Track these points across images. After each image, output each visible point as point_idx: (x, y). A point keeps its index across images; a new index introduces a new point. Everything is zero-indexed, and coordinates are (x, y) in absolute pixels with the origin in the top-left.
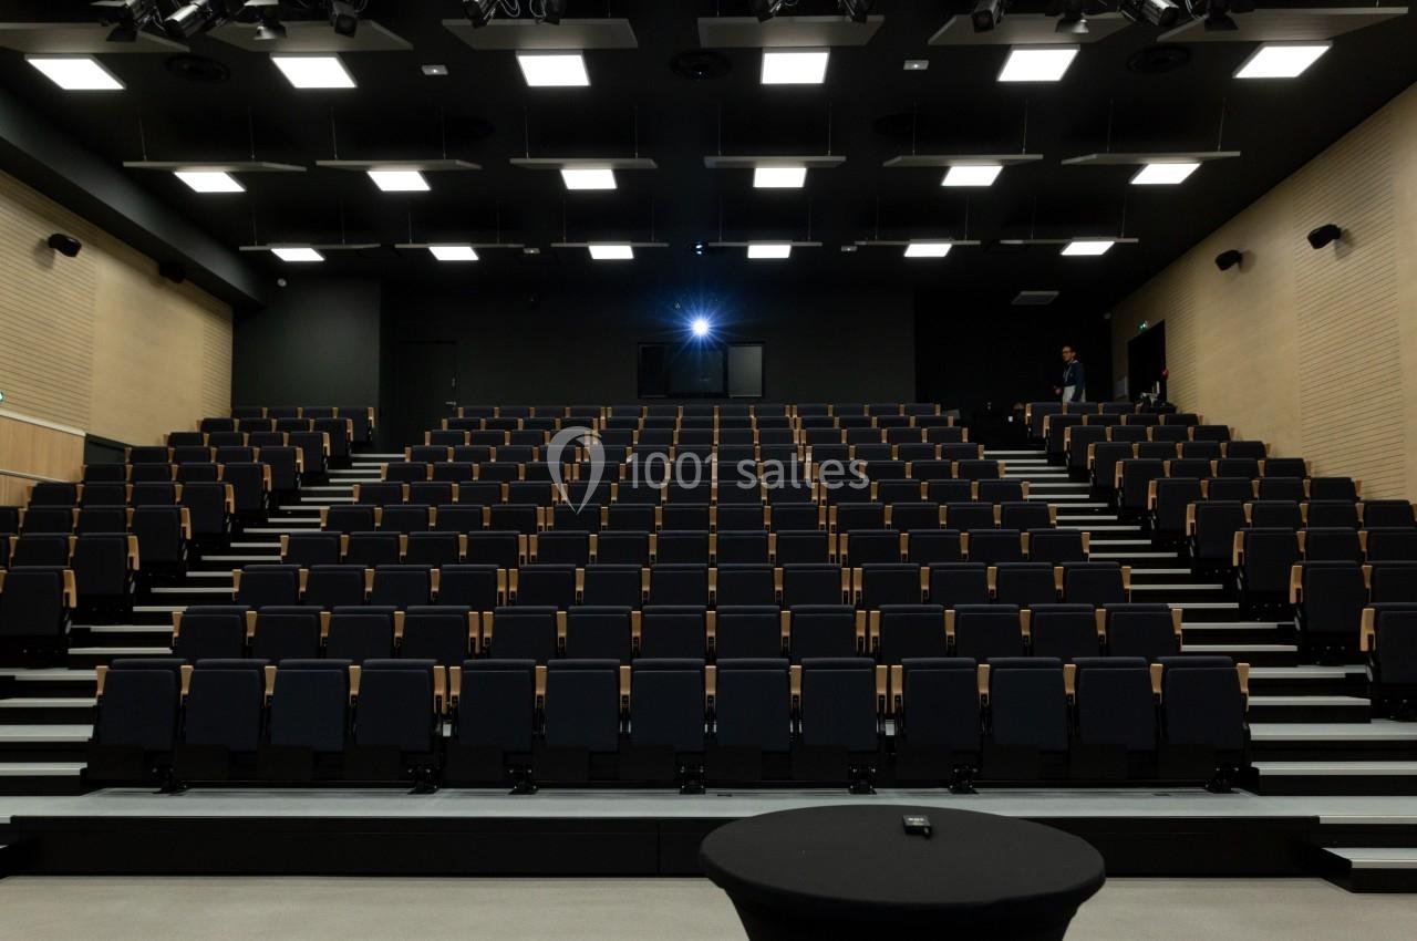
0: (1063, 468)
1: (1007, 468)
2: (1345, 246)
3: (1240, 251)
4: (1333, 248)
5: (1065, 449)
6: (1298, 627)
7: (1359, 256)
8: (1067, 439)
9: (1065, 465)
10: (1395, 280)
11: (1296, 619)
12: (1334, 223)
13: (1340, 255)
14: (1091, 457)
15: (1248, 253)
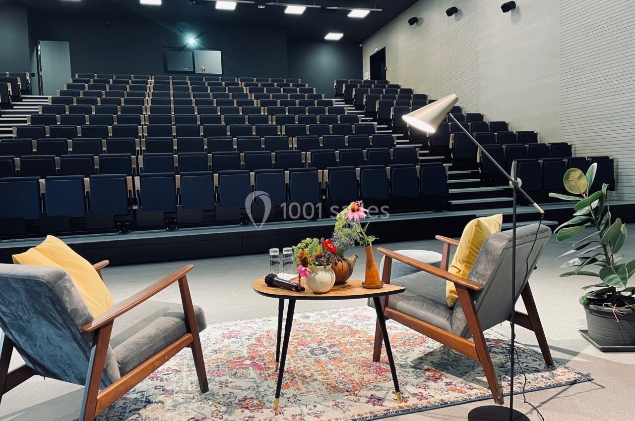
0: (353, 105)
1: (336, 103)
2: (459, 16)
3: (418, 18)
4: (454, 16)
5: (353, 97)
6: (480, 172)
7: (464, 20)
8: (354, 93)
9: (353, 104)
10: (478, 29)
11: (479, 169)
12: (455, 6)
13: (457, 20)
14: (365, 100)
15: (421, 18)
